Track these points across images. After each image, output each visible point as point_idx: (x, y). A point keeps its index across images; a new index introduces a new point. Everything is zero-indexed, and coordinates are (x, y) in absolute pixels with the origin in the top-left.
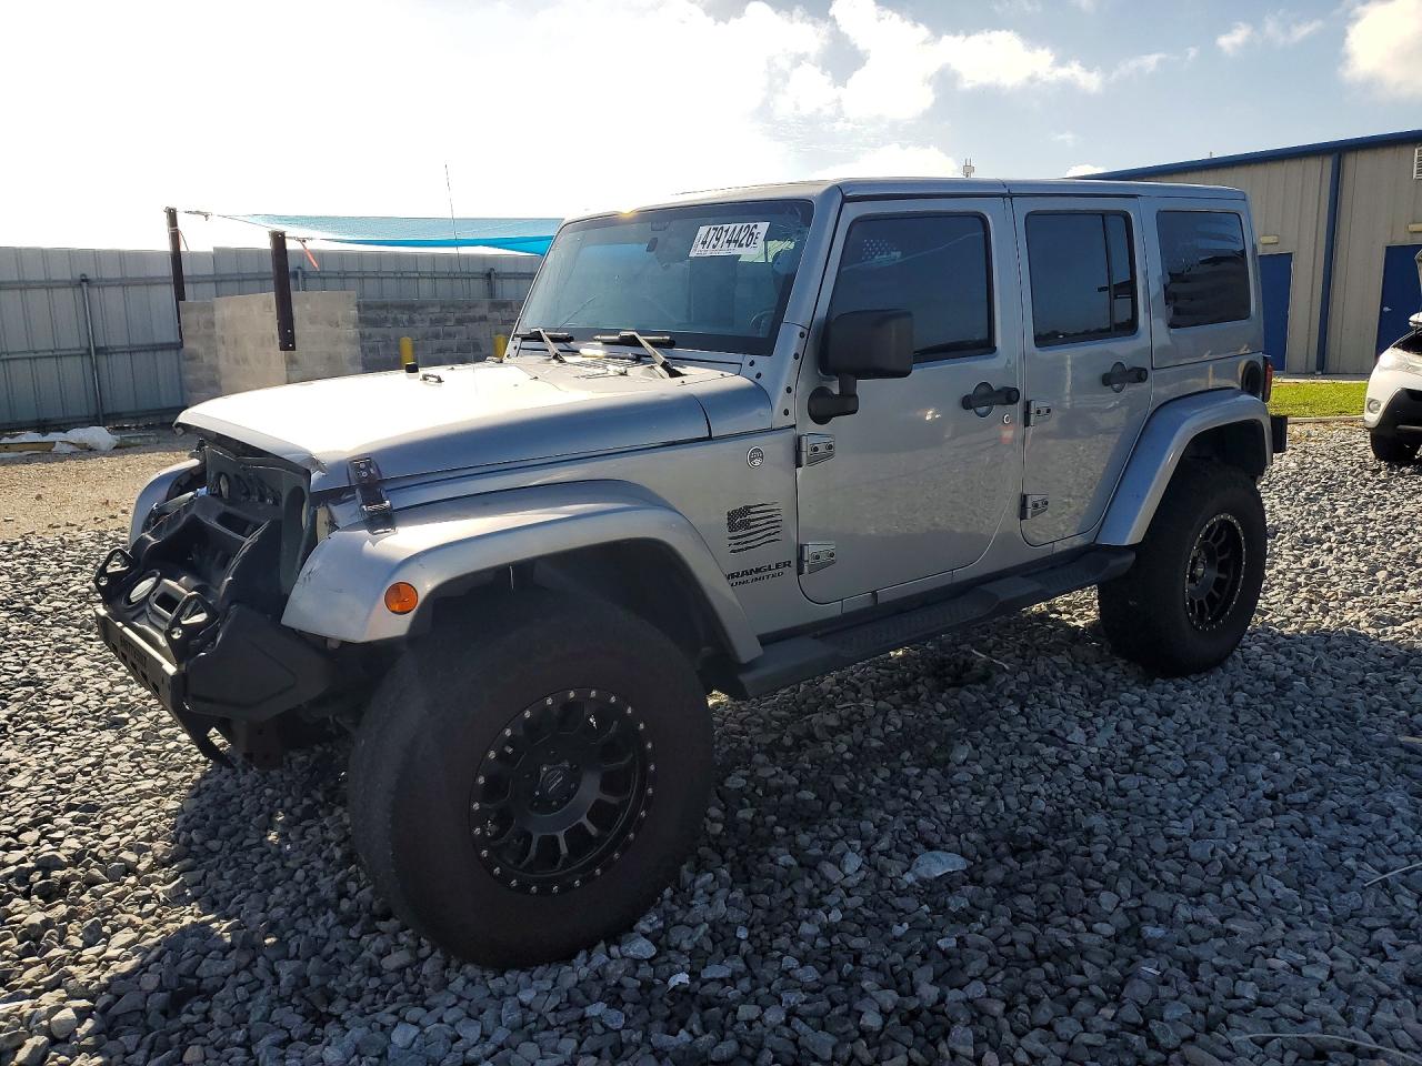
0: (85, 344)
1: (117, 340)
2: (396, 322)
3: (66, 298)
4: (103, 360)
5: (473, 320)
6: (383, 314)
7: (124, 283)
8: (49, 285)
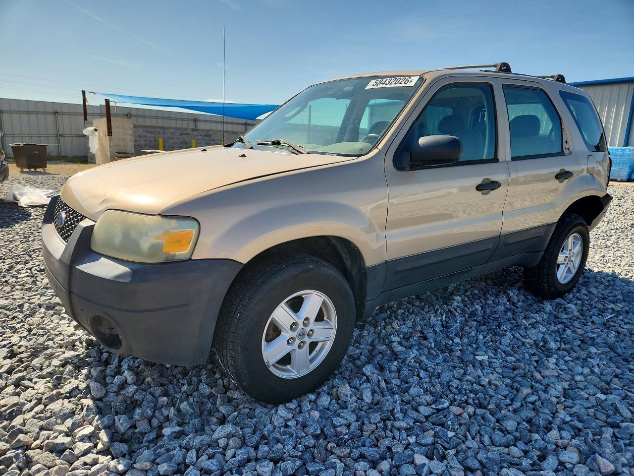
0: (56, 133)
1: (67, 132)
2: (159, 133)
3: (50, 118)
4: (61, 138)
5: (185, 134)
6: (154, 130)
7: (69, 114)
8: (45, 113)
